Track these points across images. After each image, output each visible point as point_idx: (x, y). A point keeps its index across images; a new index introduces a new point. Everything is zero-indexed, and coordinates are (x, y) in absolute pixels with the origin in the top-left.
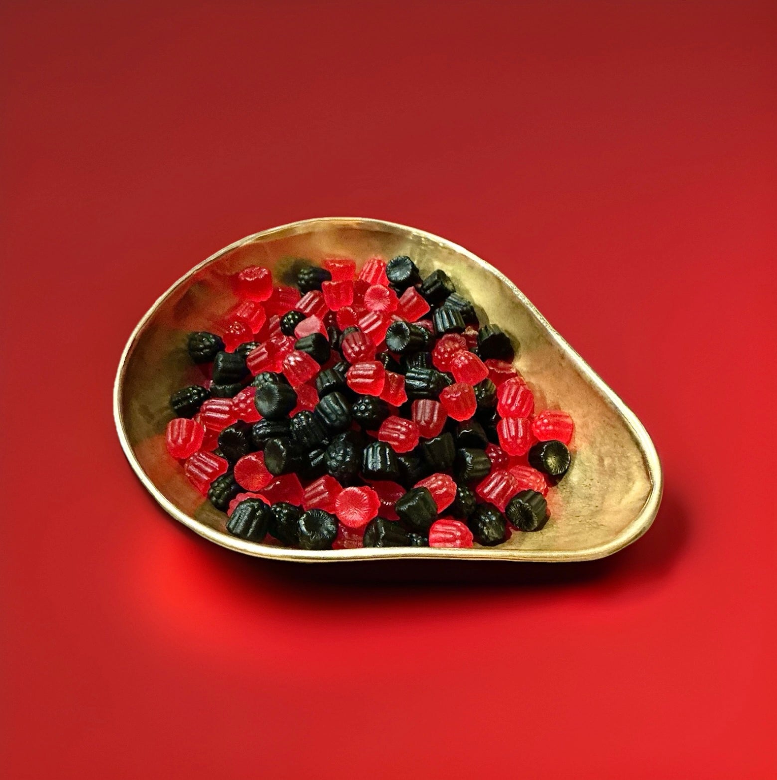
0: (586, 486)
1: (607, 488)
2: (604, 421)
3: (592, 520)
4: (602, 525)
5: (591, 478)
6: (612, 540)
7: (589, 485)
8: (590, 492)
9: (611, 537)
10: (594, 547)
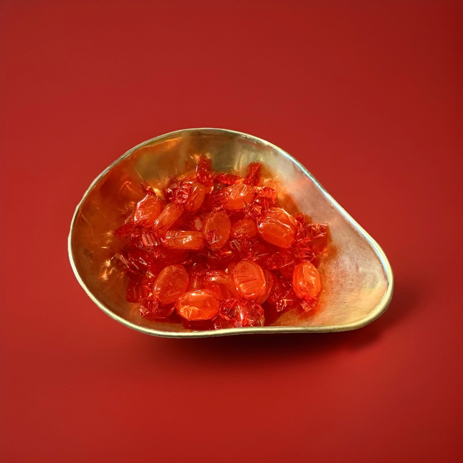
0: (350, 284)
1: (362, 285)
2: (359, 245)
3: (353, 305)
4: (359, 308)
5: (352, 279)
6: (365, 317)
7: (351, 283)
8: (351, 287)
9: (365, 315)
10: (355, 322)
